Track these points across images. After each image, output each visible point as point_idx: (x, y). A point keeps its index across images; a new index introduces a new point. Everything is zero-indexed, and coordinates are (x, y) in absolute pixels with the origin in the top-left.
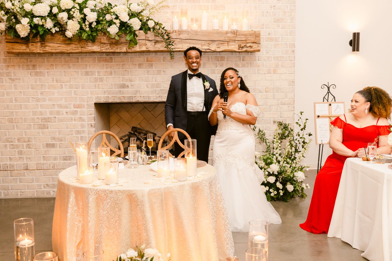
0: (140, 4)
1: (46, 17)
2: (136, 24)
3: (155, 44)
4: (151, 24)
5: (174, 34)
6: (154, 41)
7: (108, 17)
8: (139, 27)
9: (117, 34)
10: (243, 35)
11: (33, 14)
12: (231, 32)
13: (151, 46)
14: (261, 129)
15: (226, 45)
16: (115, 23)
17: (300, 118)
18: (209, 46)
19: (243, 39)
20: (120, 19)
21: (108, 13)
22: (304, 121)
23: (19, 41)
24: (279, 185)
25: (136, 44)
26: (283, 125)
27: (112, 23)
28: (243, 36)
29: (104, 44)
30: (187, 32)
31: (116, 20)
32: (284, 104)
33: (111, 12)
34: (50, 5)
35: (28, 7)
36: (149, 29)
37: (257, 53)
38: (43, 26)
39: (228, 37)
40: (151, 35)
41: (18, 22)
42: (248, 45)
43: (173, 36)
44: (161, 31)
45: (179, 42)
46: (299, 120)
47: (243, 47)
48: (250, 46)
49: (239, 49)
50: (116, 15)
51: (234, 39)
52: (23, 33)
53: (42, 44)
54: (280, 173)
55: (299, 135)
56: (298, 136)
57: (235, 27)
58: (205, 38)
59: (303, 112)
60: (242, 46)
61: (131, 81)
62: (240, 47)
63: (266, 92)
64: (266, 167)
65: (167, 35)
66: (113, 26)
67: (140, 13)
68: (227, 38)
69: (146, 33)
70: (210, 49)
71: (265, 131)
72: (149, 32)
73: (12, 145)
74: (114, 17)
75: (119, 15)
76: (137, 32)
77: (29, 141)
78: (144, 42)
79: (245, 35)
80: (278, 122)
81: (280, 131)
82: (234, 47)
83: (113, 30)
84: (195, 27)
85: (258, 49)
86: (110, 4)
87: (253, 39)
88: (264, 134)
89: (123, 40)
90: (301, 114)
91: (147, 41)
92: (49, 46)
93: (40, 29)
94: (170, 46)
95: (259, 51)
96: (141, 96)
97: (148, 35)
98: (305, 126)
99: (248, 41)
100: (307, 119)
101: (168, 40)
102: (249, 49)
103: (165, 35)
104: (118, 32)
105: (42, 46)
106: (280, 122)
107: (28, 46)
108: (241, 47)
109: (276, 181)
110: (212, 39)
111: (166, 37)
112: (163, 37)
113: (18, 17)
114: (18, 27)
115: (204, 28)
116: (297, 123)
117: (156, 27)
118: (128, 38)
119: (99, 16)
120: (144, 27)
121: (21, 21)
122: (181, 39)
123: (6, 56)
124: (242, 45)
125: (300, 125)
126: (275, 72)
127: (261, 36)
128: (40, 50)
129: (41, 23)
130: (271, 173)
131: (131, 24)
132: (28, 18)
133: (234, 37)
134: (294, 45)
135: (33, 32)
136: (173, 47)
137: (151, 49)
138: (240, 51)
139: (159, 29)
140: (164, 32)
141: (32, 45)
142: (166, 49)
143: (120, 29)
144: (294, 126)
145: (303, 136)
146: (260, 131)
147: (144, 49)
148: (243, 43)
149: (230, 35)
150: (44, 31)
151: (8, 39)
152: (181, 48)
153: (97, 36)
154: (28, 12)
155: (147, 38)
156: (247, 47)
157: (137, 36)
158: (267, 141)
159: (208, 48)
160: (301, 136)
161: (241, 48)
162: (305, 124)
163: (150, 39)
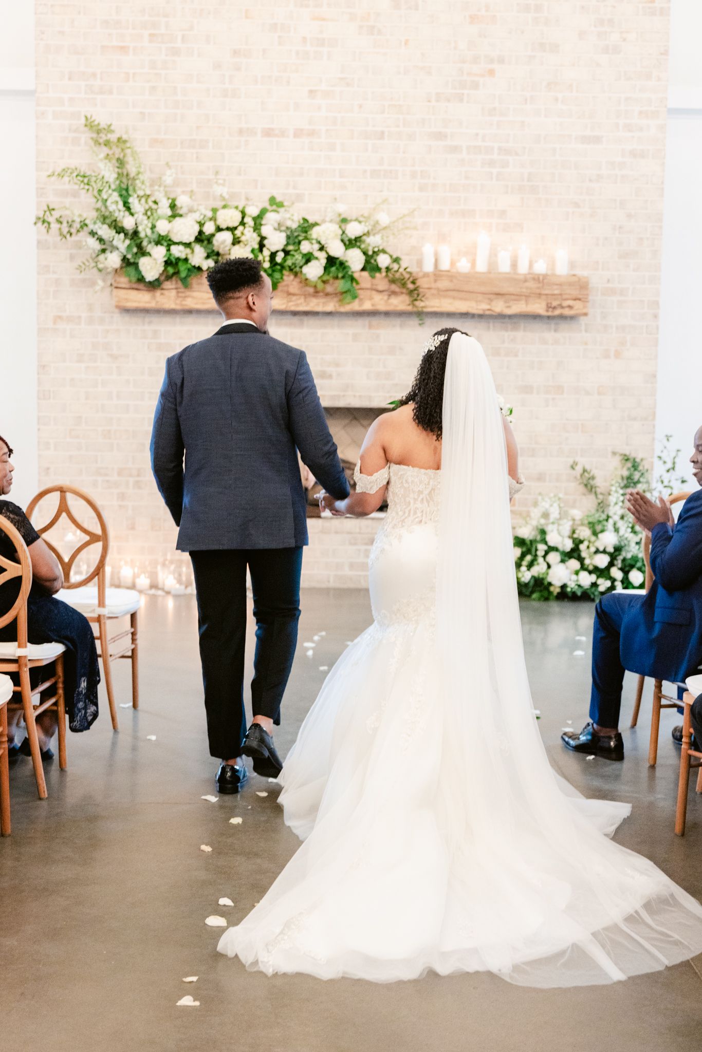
0: (361, 219)
1: (193, 244)
2: (355, 259)
3: (388, 299)
4: (383, 261)
5: (425, 280)
6: (386, 293)
7: (305, 247)
8: (361, 266)
9: (320, 277)
10: (557, 285)
11: (170, 240)
12: (534, 279)
13: (380, 302)
14: (588, 467)
15: (523, 302)
16: (317, 258)
17: (665, 447)
18: (489, 304)
19: (556, 292)
20: (327, 253)
21: (306, 238)
22: (673, 454)
23: (141, 286)
24: (616, 573)
25: (355, 297)
26: (632, 460)
27: (312, 257)
28: (555, 287)
29: (294, 295)
30: (451, 276)
31: (319, 252)
32: (635, 419)
33: (313, 239)
34: (199, 220)
35: (163, 227)
36: (378, 269)
37: (582, 318)
38: (186, 260)
39: (527, 288)
40: (380, 281)
41: (142, 252)
42: (565, 303)
43: (423, 283)
44: (402, 274)
45: (433, 295)
46: (662, 451)
47: (554, 308)
48: (570, 307)
49: (547, 311)
50: (319, 243)
51: (538, 291)
52: (152, 274)
53: (178, 292)
54: (618, 549)
55: (662, 482)
56: (660, 483)
57: (540, 268)
58: (482, 289)
59: (671, 436)
60: (553, 306)
61: (337, 365)
62: (549, 307)
63: (599, 393)
64: (593, 538)
65: (413, 282)
66: (313, 263)
67: (360, 237)
68: (524, 290)
69: (373, 277)
70: (493, 308)
71: (595, 472)
72: (378, 275)
73: (108, 481)
74: (317, 246)
75: (323, 242)
76: (356, 275)
77: (138, 475)
78: (368, 293)
79: (560, 285)
80: (621, 455)
81: (626, 473)
82: (538, 307)
83: (314, 270)
84: (463, 266)
85: (584, 311)
86: (305, 220)
87: (575, 293)
88: (593, 478)
89: (329, 289)
90: (668, 440)
91: (374, 293)
92: (193, 297)
93: (182, 268)
94: (417, 303)
95: (586, 314)
96: (355, 396)
97: (376, 281)
98: (674, 463)
99: (565, 297)
100: (678, 451)
101: (414, 293)
102: (567, 312)
103: (408, 282)
104: (324, 274)
105: (178, 297)
106: (625, 455)
107: (154, 297)
108: (551, 307)
109: (611, 564)
110: (496, 290)
111: (411, 286)
112: (404, 285)
113: (145, 243)
114: (143, 262)
115: (481, 267)
116: (660, 457)
117: (391, 267)
118: (341, 285)
119: (287, 244)
120: (370, 266)
121: (152, 253)
122: (438, 289)
123: (105, 312)
124: (555, 304)
125: (665, 462)
126: (618, 355)
127: (590, 285)
128: (176, 304)
129: (183, 256)
130: (601, 549)
131: (346, 261)
132: (162, 245)
133: (538, 288)
134: (657, 303)
135: (168, 272)
136: (422, 304)
137: (382, 307)
138: (550, 314)
139: (397, 271)
140: (407, 276)
141: (162, 294)
142: (410, 308)
143: (326, 269)
144: (652, 463)
145: (669, 481)
146: (585, 471)
147: (367, 306)
148: (555, 300)
149: (531, 284)
150: (189, 270)
151: (118, 283)
152: (438, 307)
153: (281, 280)
154: (163, 236)
155: (374, 287)
156: (563, 307)
157: (357, 283)
158: (599, 490)
159: (488, 307)
160: (666, 483)
161: (550, 310)
162: (674, 458)
163: (380, 288)
